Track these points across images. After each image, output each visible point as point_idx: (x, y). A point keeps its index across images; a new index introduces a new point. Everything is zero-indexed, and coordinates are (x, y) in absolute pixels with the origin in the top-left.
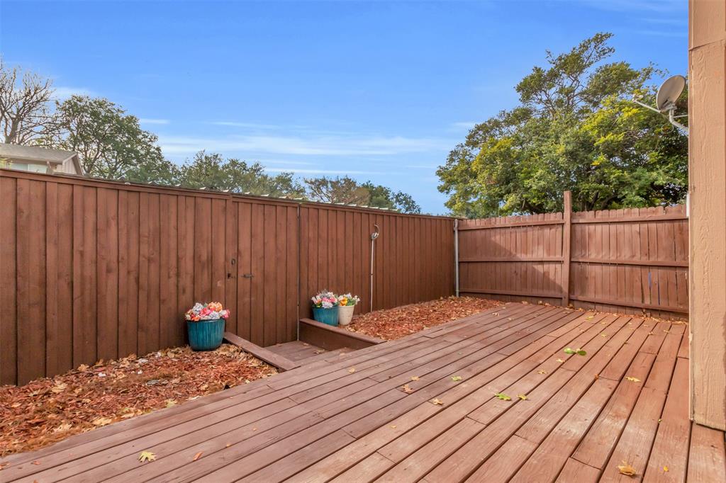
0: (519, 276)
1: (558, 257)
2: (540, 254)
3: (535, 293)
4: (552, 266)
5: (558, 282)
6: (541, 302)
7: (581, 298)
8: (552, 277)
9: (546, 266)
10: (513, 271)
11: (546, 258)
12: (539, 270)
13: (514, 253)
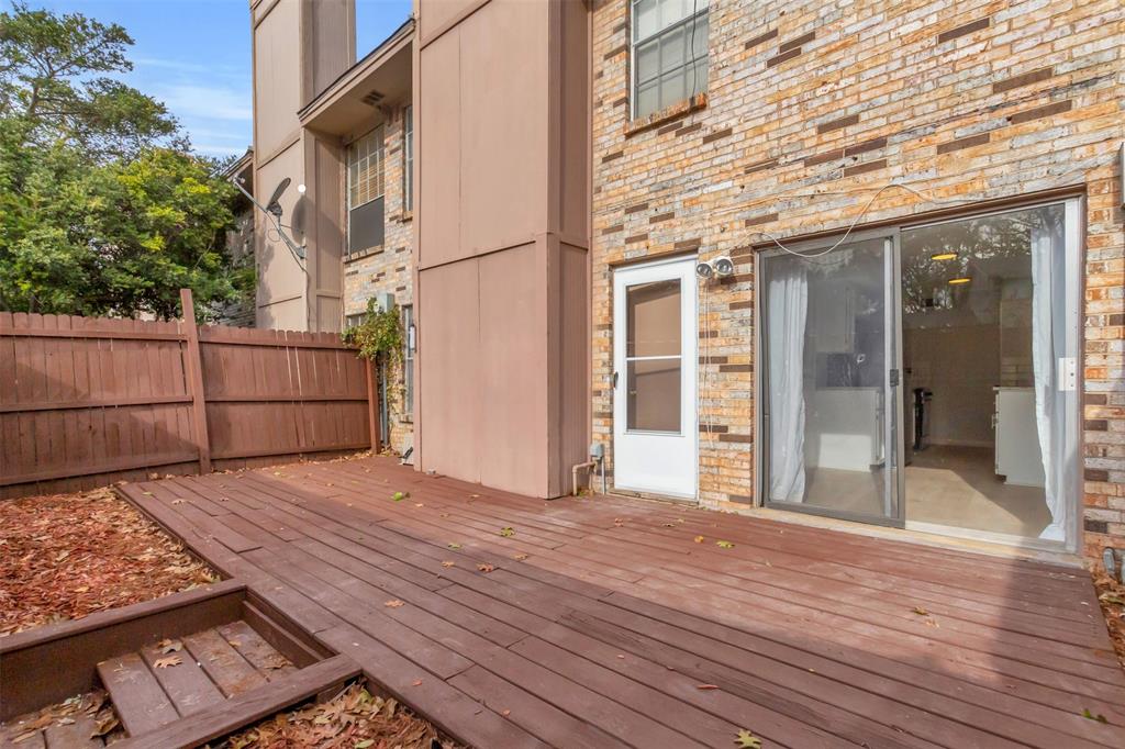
0: (99, 435)
1: (179, 395)
2: (144, 391)
3: (141, 461)
4: (170, 412)
5: (184, 436)
6: (155, 475)
7: (226, 454)
8: (171, 428)
9: (158, 413)
10: (86, 427)
11: (156, 397)
12: (147, 420)
13: (84, 391)
